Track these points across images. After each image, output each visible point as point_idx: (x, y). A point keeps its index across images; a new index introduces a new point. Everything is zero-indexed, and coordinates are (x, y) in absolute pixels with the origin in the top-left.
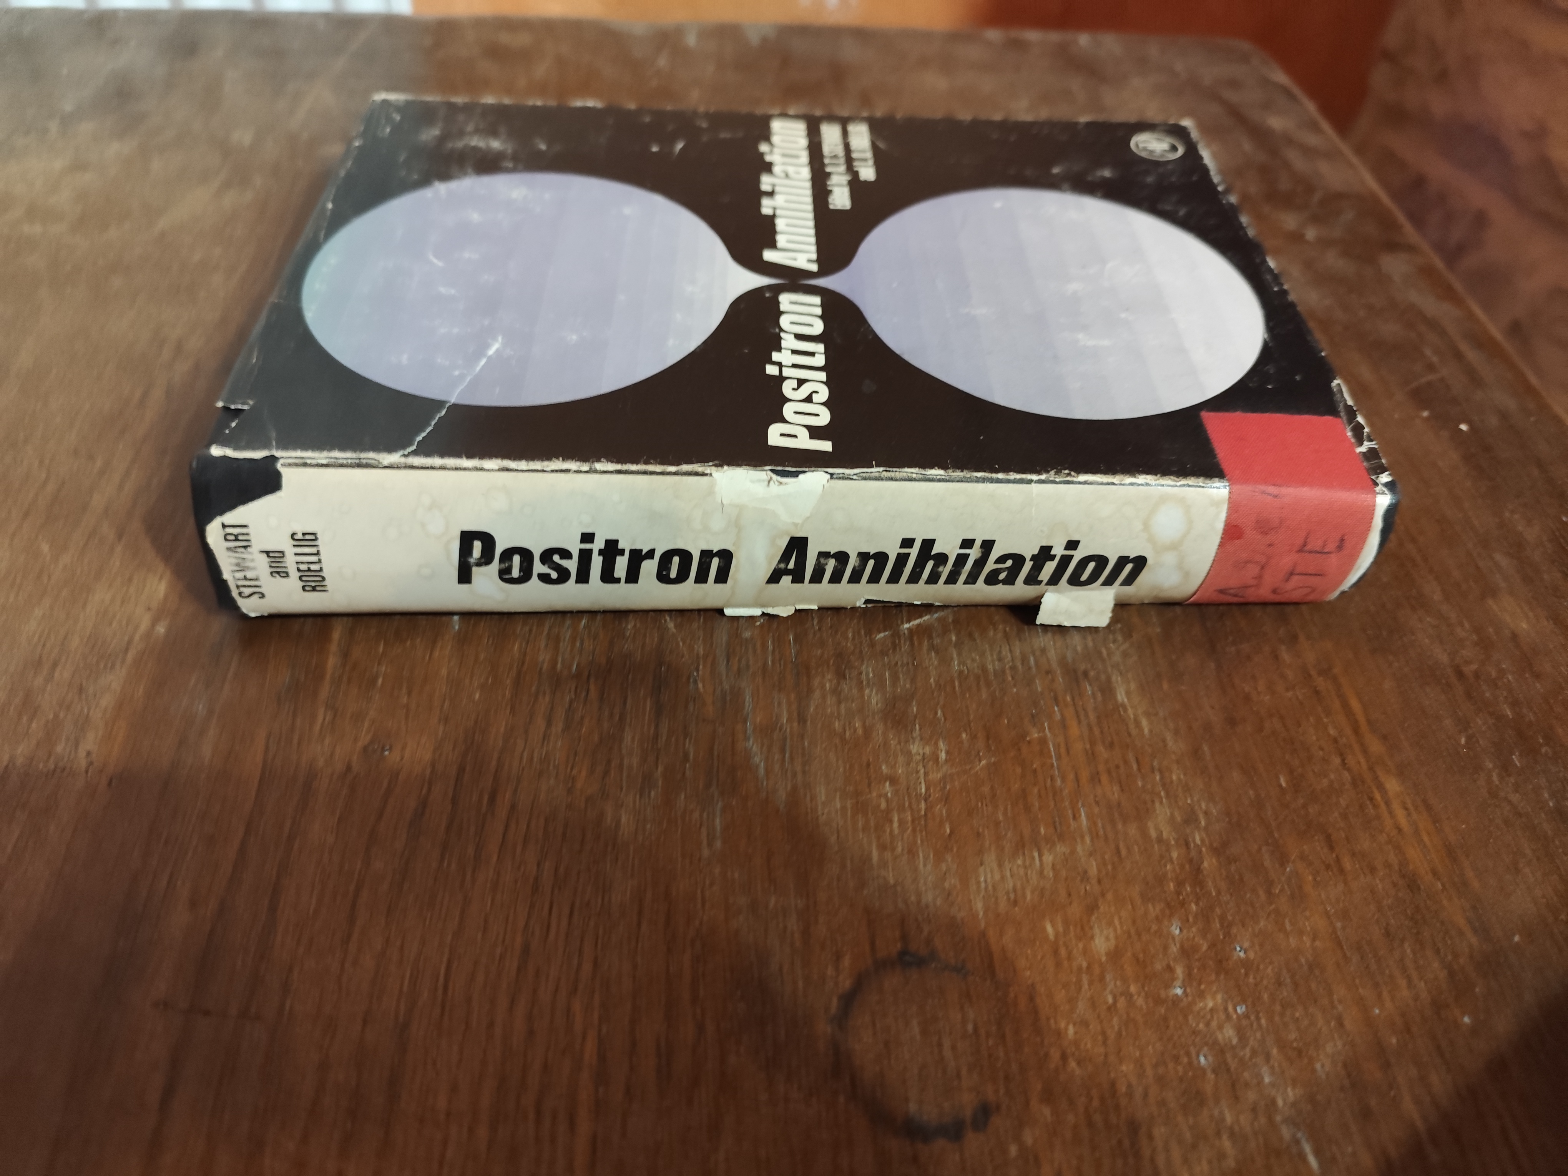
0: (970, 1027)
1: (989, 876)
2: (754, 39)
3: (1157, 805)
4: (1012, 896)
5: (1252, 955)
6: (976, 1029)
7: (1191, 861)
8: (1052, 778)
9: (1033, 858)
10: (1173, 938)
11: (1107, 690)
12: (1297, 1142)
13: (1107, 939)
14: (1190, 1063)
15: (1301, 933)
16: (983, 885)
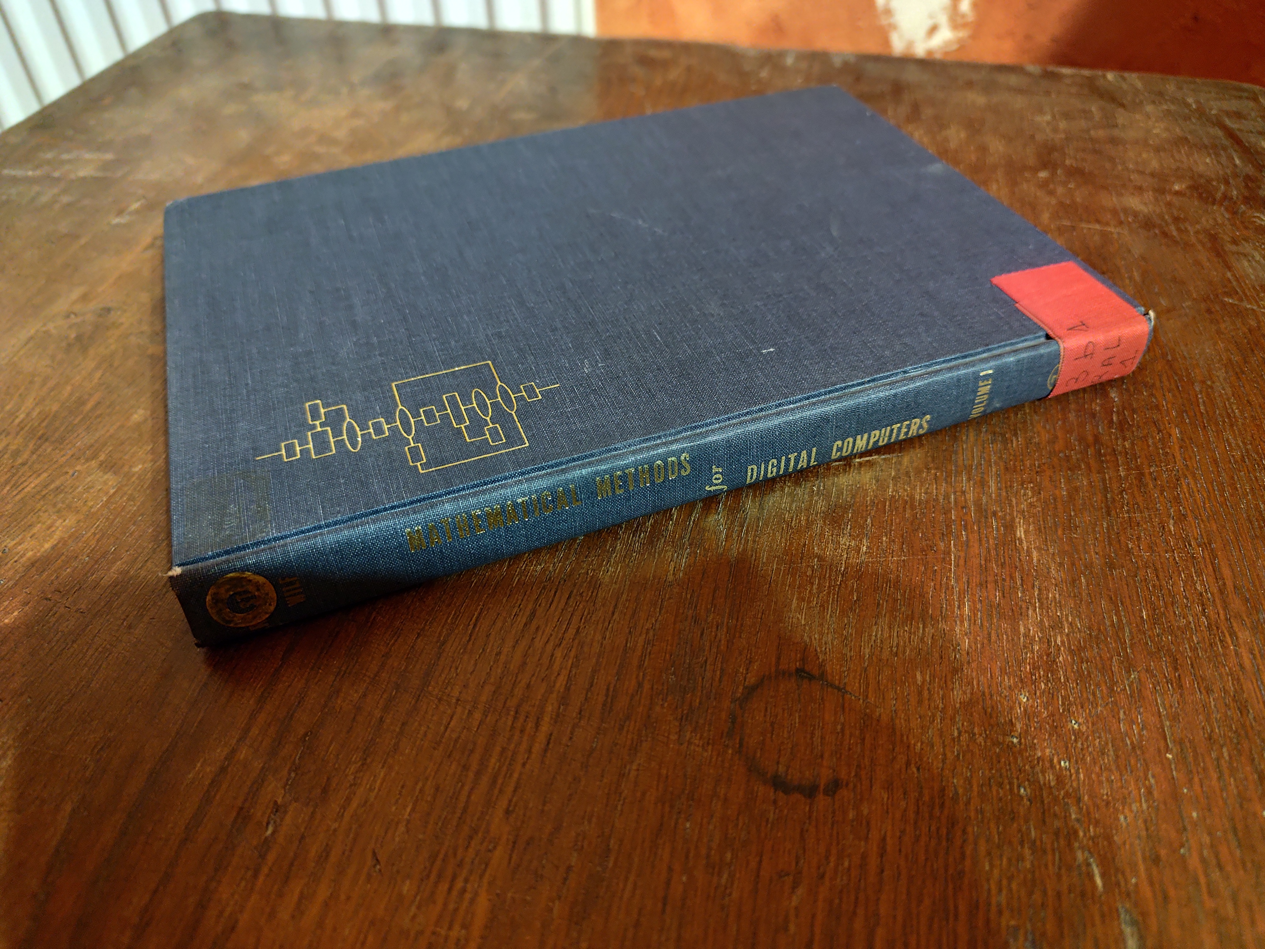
0: (839, 727)
1: (880, 633)
2: (837, 62)
3: (1030, 612)
4: (895, 649)
5: (1084, 729)
6: (843, 729)
7: (1048, 655)
8: (948, 578)
9: (918, 628)
10: (1020, 704)
11: (1010, 527)
12: (1089, 865)
13: (965, 693)
14: (1011, 790)
15: (1132, 722)
16: (873, 638)
